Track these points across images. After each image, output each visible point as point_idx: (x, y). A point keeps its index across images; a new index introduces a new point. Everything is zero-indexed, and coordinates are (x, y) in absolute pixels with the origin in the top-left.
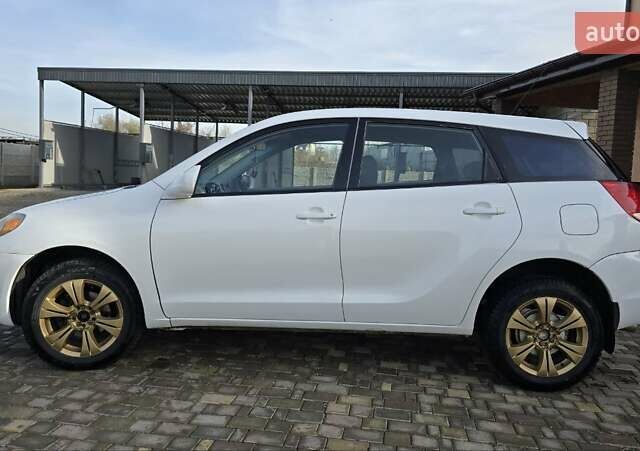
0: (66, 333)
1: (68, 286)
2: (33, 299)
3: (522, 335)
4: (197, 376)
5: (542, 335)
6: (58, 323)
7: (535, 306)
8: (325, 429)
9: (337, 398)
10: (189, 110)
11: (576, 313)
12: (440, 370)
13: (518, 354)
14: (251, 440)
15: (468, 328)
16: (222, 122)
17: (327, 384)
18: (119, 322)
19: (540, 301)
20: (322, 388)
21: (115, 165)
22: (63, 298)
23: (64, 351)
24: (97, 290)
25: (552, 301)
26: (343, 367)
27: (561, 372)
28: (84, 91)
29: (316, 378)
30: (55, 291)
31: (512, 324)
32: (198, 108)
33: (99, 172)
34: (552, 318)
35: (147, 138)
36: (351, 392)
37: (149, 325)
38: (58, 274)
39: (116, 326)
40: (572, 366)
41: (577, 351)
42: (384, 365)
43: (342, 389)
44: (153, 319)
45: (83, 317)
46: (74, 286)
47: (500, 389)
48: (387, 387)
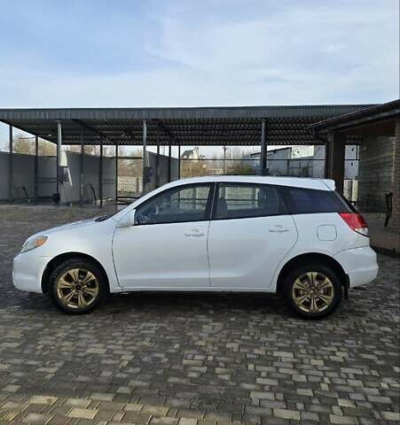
0: (70, 296)
1: (71, 272)
2: (54, 280)
3: (301, 292)
4: (137, 316)
5: (312, 292)
6: (66, 291)
7: (306, 277)
8: (201, 334)
9: (207, 323)
10: (95, 137)
11: (327, 280)
12: (262, 313)
13: (299, 301)
14: (168, 337)
15: (273, 288)
16: (120, 144)
17: (202, 318)
18: (96, 290)
19: (309, 274)
20: (200, 320)
21: (36, 182)
22: (68, 278)
23: (69, 305)
24: (85, 274)
25: (315, 274)
26: (211, 312)
27: (321, 310)
28: (11, 124)
29: (197, 316)
30: (64, 275)
31: (295, 286)
32: (101, 135)
33: (24, 188)
34: (316, 283)
35: (64, 162)
36: (214, 321)
37: (111, 291)
38: (66, 266)
39: (95, 292)
40: (326, 306)
41: (329, 299)
42: (233, 310)
43: (210, 320)
44: (114, 288)
45: (78, 288)
46: (74, 272)
47: (290, 320)
48: (233, 319)
